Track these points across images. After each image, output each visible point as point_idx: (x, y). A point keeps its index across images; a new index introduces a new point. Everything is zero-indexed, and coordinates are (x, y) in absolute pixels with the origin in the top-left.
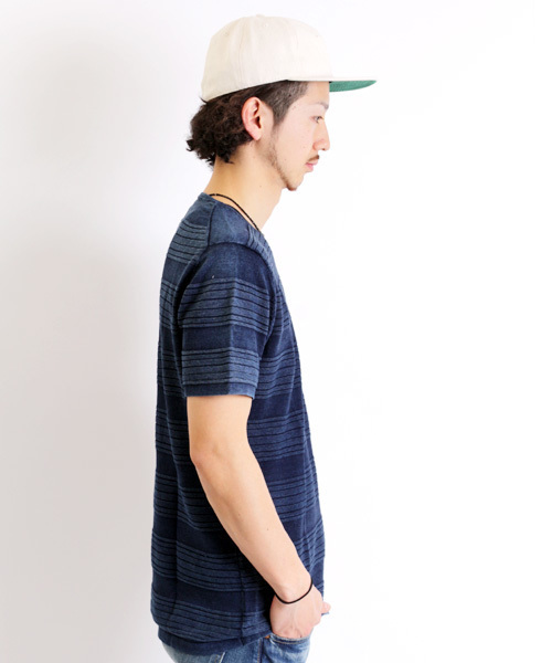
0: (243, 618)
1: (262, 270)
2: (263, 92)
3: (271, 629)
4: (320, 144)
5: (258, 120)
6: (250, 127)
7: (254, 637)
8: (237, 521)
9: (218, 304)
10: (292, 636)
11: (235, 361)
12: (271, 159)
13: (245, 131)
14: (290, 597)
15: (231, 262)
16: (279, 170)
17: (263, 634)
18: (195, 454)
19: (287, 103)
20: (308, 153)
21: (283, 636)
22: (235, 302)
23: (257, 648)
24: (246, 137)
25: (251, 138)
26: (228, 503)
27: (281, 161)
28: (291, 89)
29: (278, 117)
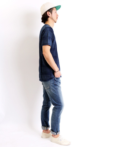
0: (51, 75)
1: (52, 30)
2: (49, 11)
3: (55, 77)
4: (57, 16)
5: (49, 14)
6: (49, 15)
7: (53, 78)
8: (49, 61)
9: (47, 34)
10: (58, 77)
11: (49, 41)
12: (52, 19)
13: (48, 16)
14: (56, 71)
15: (48, 29)
16: (53, 20)
17: (54, 77)
18: (43, 53)
19: (52, 11)
20: (56, 17)
21: (56, 77)
22: (49, 34)
23: (54, 79)
24: (48, 17)
25: (49, 17)
26: (48, 59)
27: (53, 19)
28: (52, 9)
29: (51, 13)
